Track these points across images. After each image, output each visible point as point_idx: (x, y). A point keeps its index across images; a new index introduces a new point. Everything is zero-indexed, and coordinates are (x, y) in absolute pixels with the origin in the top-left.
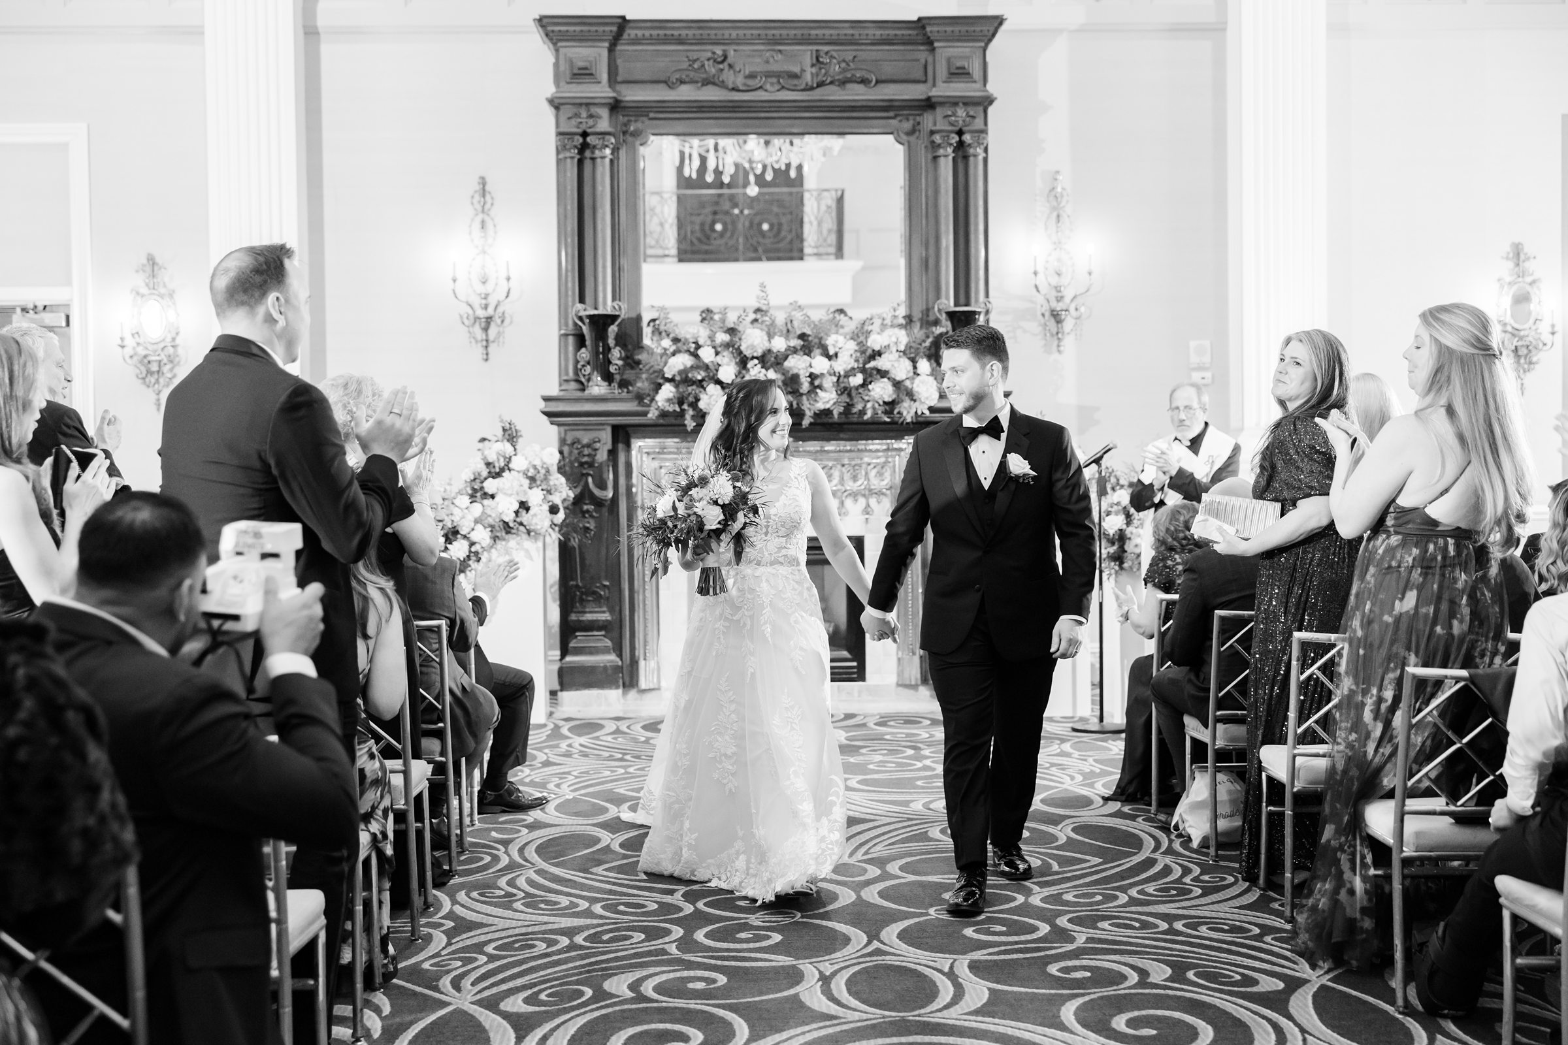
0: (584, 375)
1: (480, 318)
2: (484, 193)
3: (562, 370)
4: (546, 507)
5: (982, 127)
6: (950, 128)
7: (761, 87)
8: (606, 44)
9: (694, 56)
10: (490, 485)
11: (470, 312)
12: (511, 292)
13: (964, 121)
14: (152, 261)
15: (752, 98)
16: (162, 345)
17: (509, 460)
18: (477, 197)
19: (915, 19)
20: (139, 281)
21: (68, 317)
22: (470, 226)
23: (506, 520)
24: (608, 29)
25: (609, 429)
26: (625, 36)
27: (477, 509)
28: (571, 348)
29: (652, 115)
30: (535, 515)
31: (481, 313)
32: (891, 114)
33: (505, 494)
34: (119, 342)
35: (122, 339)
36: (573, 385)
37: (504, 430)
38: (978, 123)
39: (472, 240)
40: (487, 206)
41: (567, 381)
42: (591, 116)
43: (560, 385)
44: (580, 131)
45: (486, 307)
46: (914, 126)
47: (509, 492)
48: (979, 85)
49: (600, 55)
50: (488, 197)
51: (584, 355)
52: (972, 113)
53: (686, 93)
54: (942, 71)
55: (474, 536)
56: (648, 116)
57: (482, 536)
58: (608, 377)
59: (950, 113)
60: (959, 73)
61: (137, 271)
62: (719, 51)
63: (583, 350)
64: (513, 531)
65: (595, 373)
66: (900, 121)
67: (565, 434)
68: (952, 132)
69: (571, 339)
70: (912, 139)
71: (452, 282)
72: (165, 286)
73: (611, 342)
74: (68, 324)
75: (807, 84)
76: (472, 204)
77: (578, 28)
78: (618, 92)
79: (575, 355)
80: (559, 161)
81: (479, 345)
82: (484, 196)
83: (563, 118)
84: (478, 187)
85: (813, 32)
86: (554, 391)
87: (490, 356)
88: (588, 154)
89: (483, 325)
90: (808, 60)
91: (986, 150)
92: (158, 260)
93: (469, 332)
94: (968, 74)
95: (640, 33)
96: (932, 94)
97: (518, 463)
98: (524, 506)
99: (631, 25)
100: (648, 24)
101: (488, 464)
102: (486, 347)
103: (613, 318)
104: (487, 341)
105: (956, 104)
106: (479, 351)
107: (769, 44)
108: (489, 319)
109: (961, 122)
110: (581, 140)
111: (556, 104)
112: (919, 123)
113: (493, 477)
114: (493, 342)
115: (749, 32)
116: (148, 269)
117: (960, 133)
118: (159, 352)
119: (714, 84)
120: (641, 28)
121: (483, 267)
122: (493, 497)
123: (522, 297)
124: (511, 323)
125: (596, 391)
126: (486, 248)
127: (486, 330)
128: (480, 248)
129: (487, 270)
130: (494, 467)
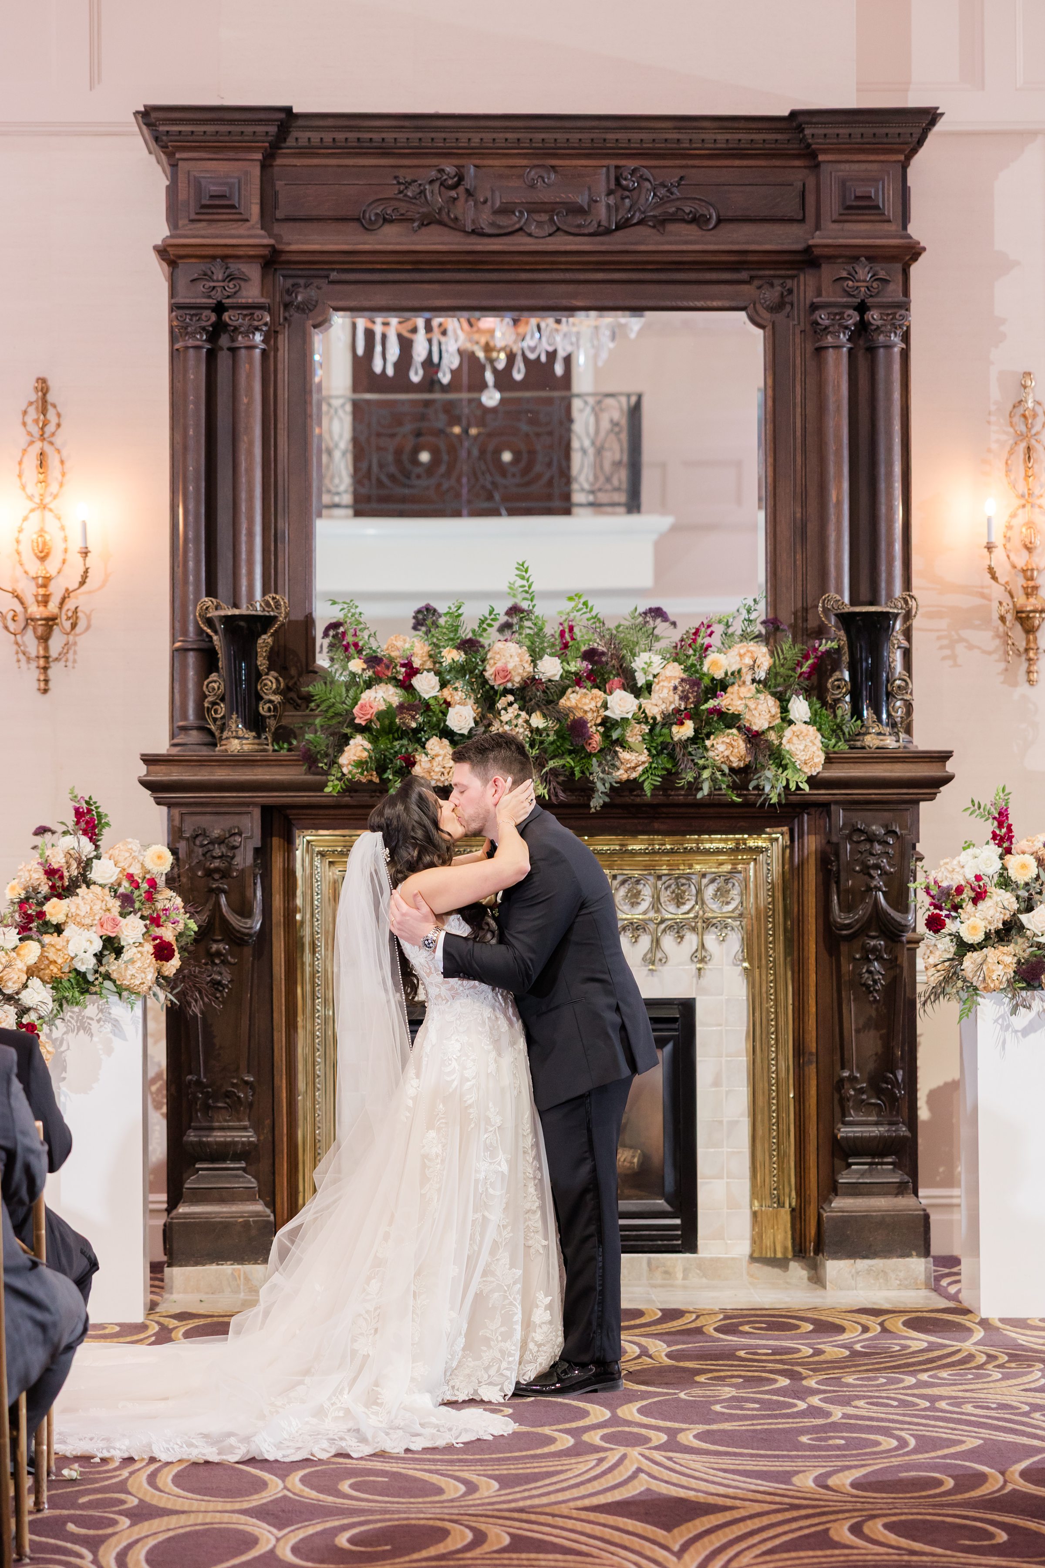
0: (215, 719)
1: (34, 620)
2: (44, 405)
3: (176, 710)
4: (149, 948)
5: (901, 298)
6: (846, 300)
7: (521, 229)
8: (259, 156)
9: (406, 175)
10: (55, 910)
11: (19, 608)
12: (90, 575)
13: (869, 288)
15: (506, 248)
17: (86, 865)
18: (32, 413)
19: (786, 113)
22: (20, 463)
23: (82, 969)
24: (261, 129)
25: (257, 813)
26: (291, 142)
27: (32, 951)
28: (192, 673)
29: (334, 275)
30: (132, 961)
31: (36, 611)
32: (744, 275)
33: (80, 924)
36: (194, 736)
37: (79, 813)
38: (893, 291)
39: (23, 487)
40: (51, 428)
41: (183, 729)
42: (230, 278)
43: (173, 736)
44: (211, 302)
45: (45, 601)
46: (782, 296)
47: (88, 921)
48: (893, 227)
49: (246, 173)
50: (51, 414)
51: (216, 685)
52: (882, 274)
53: (393, 239)
54: (831, 204)
55: (28, 998)
56: (327, 277)
58: (256, 724)
59: (843, 274)
60: (861, 207)
62: (449, 167)
63: (214, 676)
64: (93, 989)
65: (234, 716)
66: (759, 288)
67: (182, 821)
68: (847, 306)
69: (191, 657)
70: (780, 317)
73: (262, 662)
75: (600, 225)
76: (24, 424)
77: (210, 129)
78: (278, 237)
79: (199, 684)
80: (174, 354)
81: (34, 664)
82: (44, 412)
83: (182, 283)
84: (35, 396)
85: (611, 135)
86: (162, 745)
87: (51, 684)
88: (224, 341)
89: (40, 630)
90: (601, 183)
91: (906, 338)
93: (17, 643)
94: (877, 207)
95: (315, 137)
96: (812, 240)
97: (103, 871)
98: (113, 946)
99: (300, 122)
100: (332, 122)
101: (51, 873)
102: (45, 669)
103: (264, 622)
104: (46, 658)
105: (856, 259)
106: (33, 674)
107: (535, 156)
108: (50, 622)
109: (863, 290)
110: (213, 317)
111: (172, 254)
112: (790, 291)
113: (60, 897)
114: (56, 659)
119: (441, 223)
120: (317, 128)
121: (42, 532)
122: (59, 929)
123: (105, 582)
124: (88, 628)
125: (235, 746)
126: (47, 500)
127: (44, 639)
128: (37, 500)
129: (48, 537)
130: (61, 878)
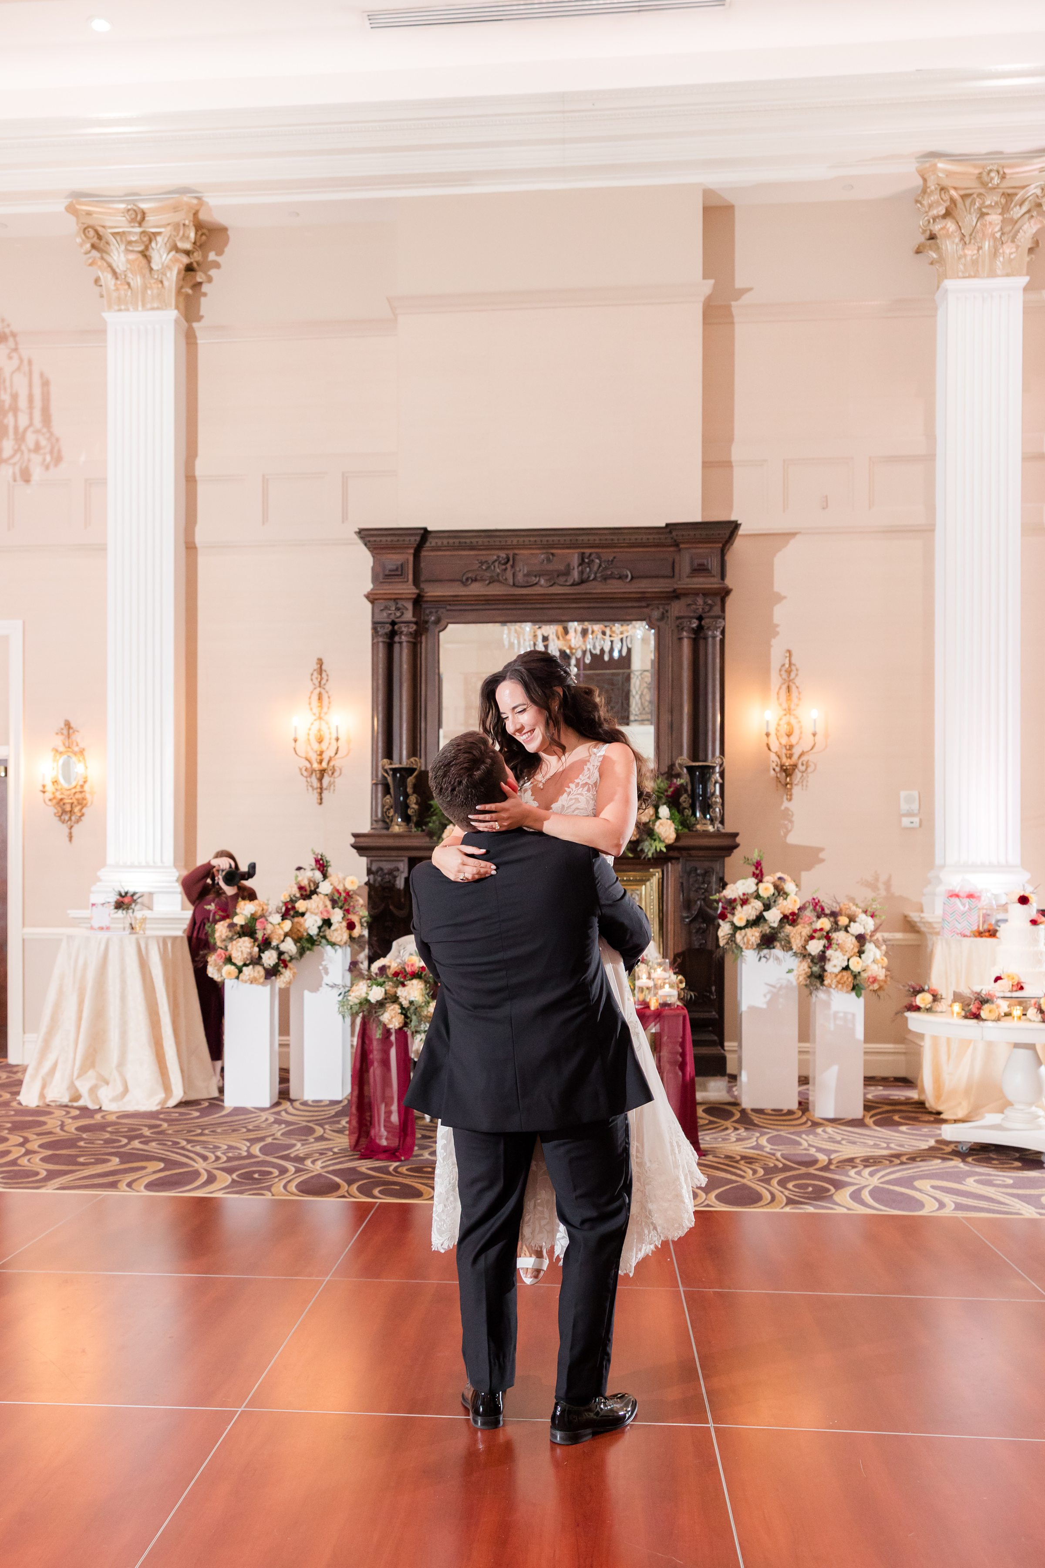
0: (389, 817)
1: (315, 771)
2: (321, 671)
3: (374, 811)
4: (344, 924)
5: (720, 613)
6: (692, 615)
7: (536, 584)
8: (412, 551)
9: (484, 559)
10: (301, 905)
11: (308, 765)
12: (340, 749)
13: (703, 609)
14: (68, 725)
15: (529, 593)
16: (74, 791)
17: (317, 886)
18: (316, 675)
19: (663, 525)
20: (58, 742)
21: (6, 770)
22: (310, 698)
23: (311, 934)
24: (413, 538)
25: (406, 860)
26: (428, 544)
27: (287, 925)
28: (380, 795)
29: (449, 607)
30: (336, 930)
31: (316, 766)
32: (644, 604)
33: (312, 913)
34: (41, 788)
35: (44, 786)
36: (380, 825)
37: (317, 861)
38: (717, 610)
39: (311, 709)
40: (323, 682)
41: (376, 821)
42: (398, 609)
43: (372, 824)
44: (390, 620)
45: (321, 762)
46: (663, 614)
47: (316, 911)
48: (717, 579)
49: (408, 560)
50: (324, 675)
51: (388, 801)
52: (710, 602)
53: (476, 589)
54: (686, 569)
56: (445, 608)
57: (289, 946)
58: (407, 819)
59: (690, 602)
60: (700, 570)
61: (57, 734)
62: (503, 554)
63: (388, 796)
64: (317, 943)
65: (396, 815)
66: (652, 609)
67: (371, 864)
68: (692, 618)
69: (380, 788)
70: (662, 624)
71: (293, 742)
72: (77, 745)
73: (410, 790)
74: (6, 775)
75: (574, 581)
76: (312, 680)
77: (389, 539)
78: (422, 590)
79: (382, 799)
80: (373, 644)
81: (315, 791)
82: (321, 675)
83: (377, 611)
84: (316, 667)
85: (580, 538)
86: (365, 827)
87: (324, 801)
88: (397, 639)
89: (318, 775)
90: (575, 561)
91: (723, 633)
92: (72, 725)
93: (307, 781)
94: (707, 570)
95: (439, 542)
96: (676, 586)
97: (325, 888)
98: (327, 923)
99: (433, 535)
100: (446, 534)
101: (301, 888)
102: (321, 794)
103: (410, 771)
104: (321, 788)
105: (697, 594)
106: (315, 796)
107: (544, 548)
108: (323, 772)
109: (701, 610)
110: (390, 628)
111: (372, 598)
112: (667, 611)
113: (304, 899)
114: (326, 789)
115: (527, 539)
116: (65, 732)
117: (700, 618)
118: (72, 796)
119: (499, 581)
120: (440, 537)
121: (319, 730)
122: (303, 914)
123: (348, 754)
124: (340, 774)
125: (396, 829)
126: (322, 715)
127: (320, 780)
128: (317, 715)
129: (322, 733)
130: (306, 891)
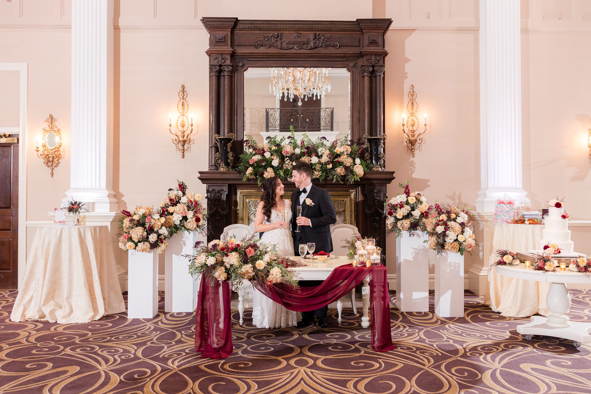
0: (218, 164)
1: (181, 141)
2: (183, 91)
3: (210, 161)
4: (194, 219)
5: (383, 64)
6: (369, 65)
7: (293, 48)
8: (230, 30)
9: (266, 35)
10: (171, 209)
11: (177, 138)
12: (193, 130)
13: (375, 62)
14: (51, 117)
15: (289, 52)
16: (54, 150)
17: (180, 199)
18: (181, 93)
19: (355, 20)
20: (46, 125)
21: (18, 139)
22: (178, 105)
23: (176, 224)
24: (230, 23)
25: (227, 185)
26: (238, 27)
27: (163, 220)
28: (213, 152)
30: (190, 222)
31: (181, 139)
32: (345, 59)
33: (177, 213)
34: (36, 149)
35: (38, 148)
36: (214, 167)
37: (180, 186)
38: (381, 63)
39: (178, 111)
40: (185, 97)
41: (211, 166)
42: (223, 59)
43: (209, 167)
44: (219, 64)
45: (183, 137)
46: (355, 64)
47: (179, 212)
48: (381, 48)
49: (227, 34)
50: (185, 93)
51: (217, 155)
52: (378, 59)
53: (263, 50)
54: (366, 42)
55: (161, 232)
56: (247, 59)
57: (164, 231)
58: (227, 164)
59: (368, 58)
60: (373, 43)
61: (45, 121)
62: (275, 33)
63: (218, 153)
64: (179, 229)
65: (222, 162)
66: (349, 62)
67: (209, 187)
69: (213, 149)
70: (354, 69)
71: (169, 126)
72: (56, 127)
73: (229, 150)
74: (18, 142)
75: (311, 47)
76: (179, 96)
77: (218, 23)
78: (235, 50)
80: (210, 76)
81: (180, 151)
82: (183, 93)
83: (212, 59)
84: (181, 89)
85: (314, 26)
86: (206, 170)
87: (185, 156)
88: (222, 74)
89: (182, 143)
90: (312, 38)
91: (384, 74)
92: (54, 117)
93: (176, 146)
94: (376, 43)
95: (244, 26)
96: (361, 51)
97: (184, 200)
98: (185, 218)
99: (240, 22)
100: (247, 22)
101: (171, 200)
102: (183, 152)
103: (229, 140)
104: (184, 150)
105: (372, 55)
106: (180, 154)
107: (296, 31)
108: (184, 142)
109: (373, 62)
110: (219, 68)
111: (209, 53)
112: (357, 63)
113: (173, 206)
114: (186, 150)
115: (288, 26)
116: (50, 121)
117: (373, 67)
118: (53, 153)
119: (273, 46)
120: (244, 23)
121: (183, 121)
122: (172, 214)
123: (197, 132)
124: (193, 143)
125: (222, 170)
126: (184, 113)
127: (183, 146)
128: (182, 113)
130: (174, 201)
